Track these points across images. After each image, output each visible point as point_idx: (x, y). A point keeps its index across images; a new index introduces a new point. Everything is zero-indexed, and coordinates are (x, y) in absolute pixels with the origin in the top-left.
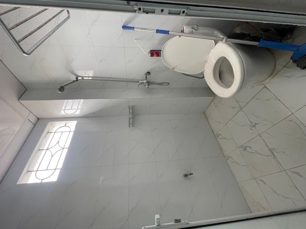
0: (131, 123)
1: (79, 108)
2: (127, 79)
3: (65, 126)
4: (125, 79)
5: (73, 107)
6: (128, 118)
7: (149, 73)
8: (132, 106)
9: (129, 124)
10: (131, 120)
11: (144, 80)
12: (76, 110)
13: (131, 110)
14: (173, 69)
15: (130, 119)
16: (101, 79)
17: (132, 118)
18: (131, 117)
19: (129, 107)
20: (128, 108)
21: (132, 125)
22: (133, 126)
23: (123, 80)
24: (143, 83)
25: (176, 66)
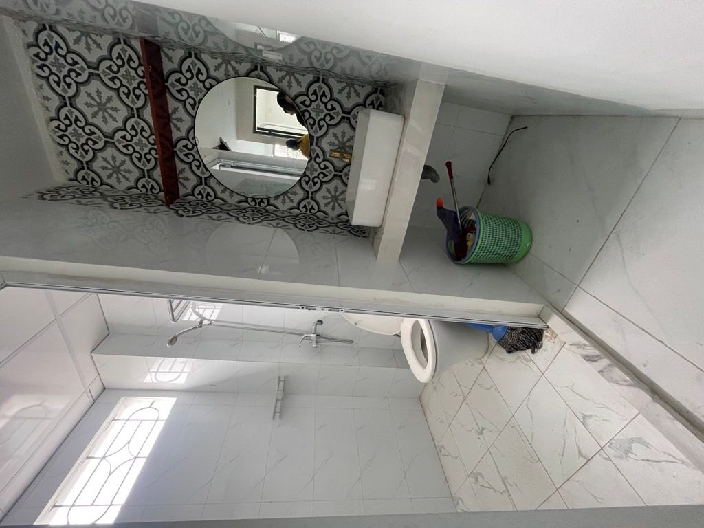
0: (278, 410)
1: (185, 371)
2: (284, 328)
3: (150, 407)
4: (279, 328)
5: (161, 368)
6: (275, 400)
7: (321, 322)
8: (285, 377)
9: (275, 413)
10: (279, 404)
11: (311, 333)
12: (178, 374)
13: (282, 383)
14: (356, 324)
15: (277, 400)
16: (241, 326)
17: (282, 400)
18: (280, 397)
19: (279, 378)
20: (277, 378)
21: (279, 414)
22: (280, 417)
23: (275, 329)
24: (310, 337)
25: (360, 321)
